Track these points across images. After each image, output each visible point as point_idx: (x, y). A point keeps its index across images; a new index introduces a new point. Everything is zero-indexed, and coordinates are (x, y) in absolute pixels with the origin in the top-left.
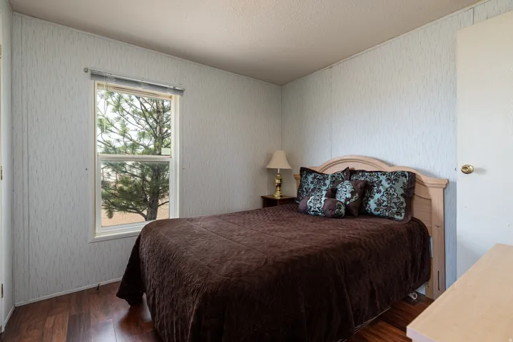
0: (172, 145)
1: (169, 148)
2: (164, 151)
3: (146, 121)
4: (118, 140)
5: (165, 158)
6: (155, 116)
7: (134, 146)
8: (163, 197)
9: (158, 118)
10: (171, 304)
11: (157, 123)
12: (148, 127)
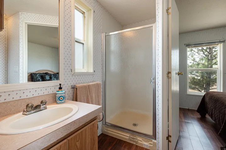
0: (218, 63)
1: (217, 64)
2: (214, 66)
3: (204, 53)
4: (191, 63)
5: (214, 69)
6: (208, 50)
7: (198, 64)
8: (212, 86)
9: (210, 51)
10: (220, 112)
11: (209, 53)
12: (204, 56)
